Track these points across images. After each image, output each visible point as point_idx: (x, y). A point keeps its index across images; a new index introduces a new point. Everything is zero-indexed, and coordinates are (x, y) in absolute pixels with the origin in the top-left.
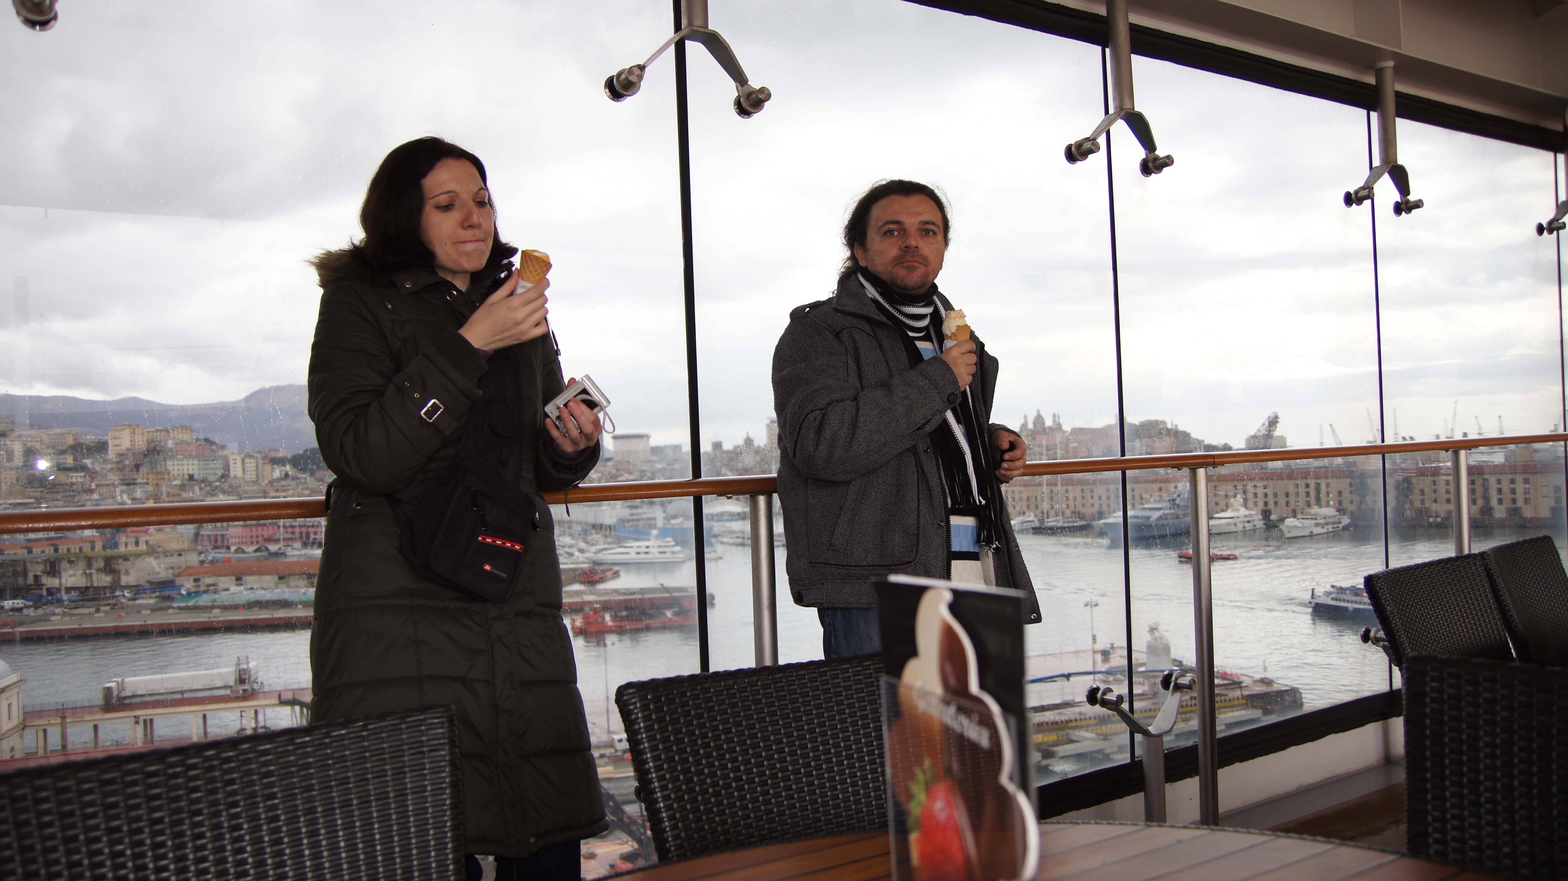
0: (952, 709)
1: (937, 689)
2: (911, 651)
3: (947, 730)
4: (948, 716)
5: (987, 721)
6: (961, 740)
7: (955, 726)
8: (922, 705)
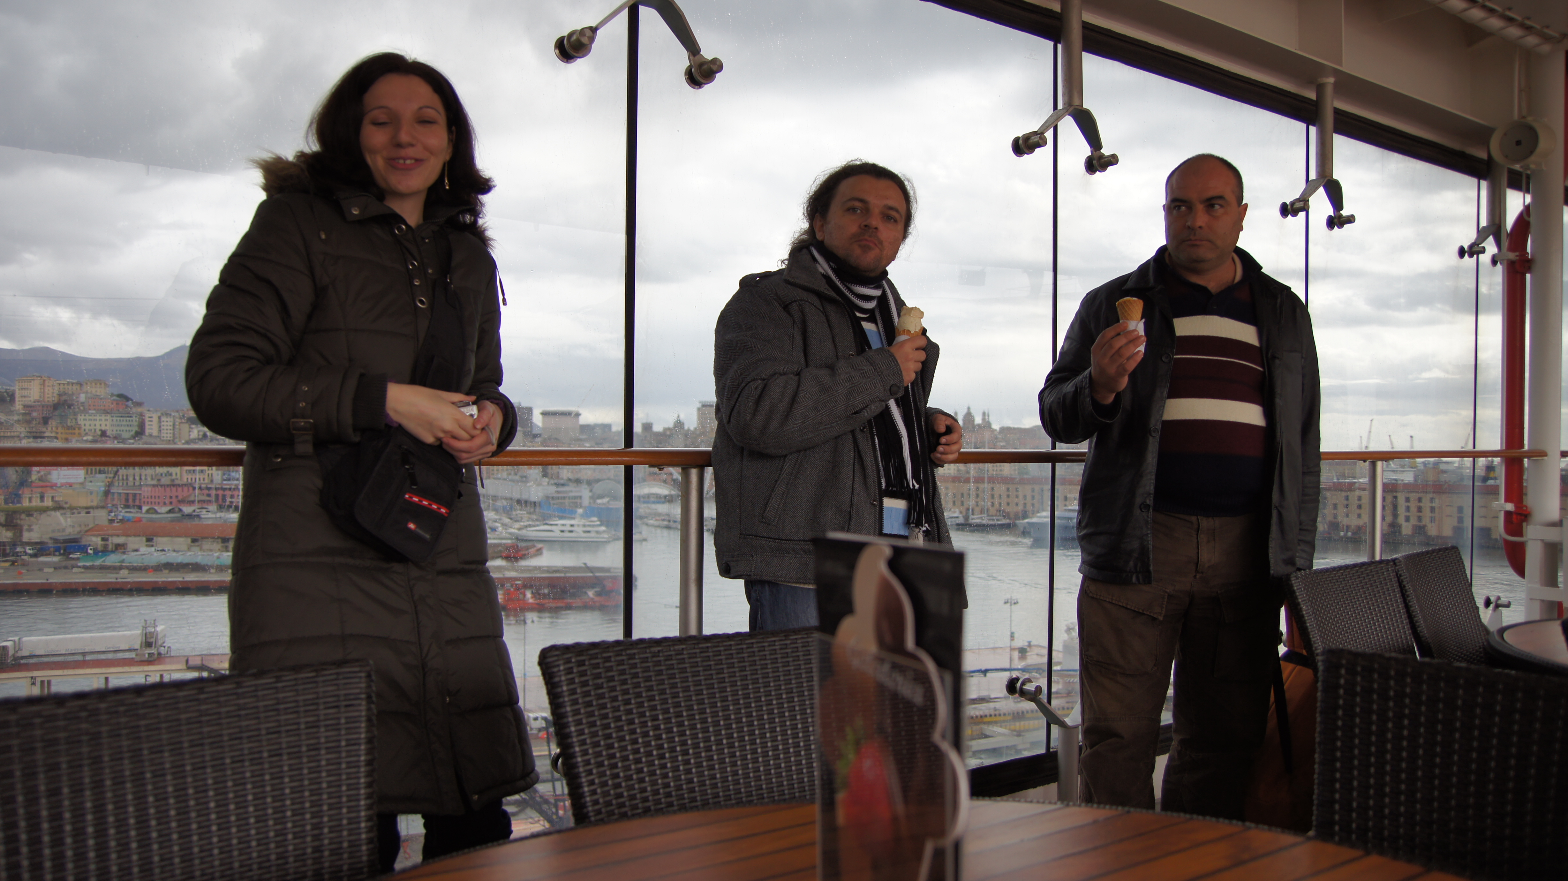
0: (886, 667)
1: (872, 648)
2: (847, 608)
3: (881, 688)
4: (883, 674)
5: (923, 679)
6: (895, 697)
7: (889, 683)
8: (856, 663)
